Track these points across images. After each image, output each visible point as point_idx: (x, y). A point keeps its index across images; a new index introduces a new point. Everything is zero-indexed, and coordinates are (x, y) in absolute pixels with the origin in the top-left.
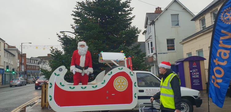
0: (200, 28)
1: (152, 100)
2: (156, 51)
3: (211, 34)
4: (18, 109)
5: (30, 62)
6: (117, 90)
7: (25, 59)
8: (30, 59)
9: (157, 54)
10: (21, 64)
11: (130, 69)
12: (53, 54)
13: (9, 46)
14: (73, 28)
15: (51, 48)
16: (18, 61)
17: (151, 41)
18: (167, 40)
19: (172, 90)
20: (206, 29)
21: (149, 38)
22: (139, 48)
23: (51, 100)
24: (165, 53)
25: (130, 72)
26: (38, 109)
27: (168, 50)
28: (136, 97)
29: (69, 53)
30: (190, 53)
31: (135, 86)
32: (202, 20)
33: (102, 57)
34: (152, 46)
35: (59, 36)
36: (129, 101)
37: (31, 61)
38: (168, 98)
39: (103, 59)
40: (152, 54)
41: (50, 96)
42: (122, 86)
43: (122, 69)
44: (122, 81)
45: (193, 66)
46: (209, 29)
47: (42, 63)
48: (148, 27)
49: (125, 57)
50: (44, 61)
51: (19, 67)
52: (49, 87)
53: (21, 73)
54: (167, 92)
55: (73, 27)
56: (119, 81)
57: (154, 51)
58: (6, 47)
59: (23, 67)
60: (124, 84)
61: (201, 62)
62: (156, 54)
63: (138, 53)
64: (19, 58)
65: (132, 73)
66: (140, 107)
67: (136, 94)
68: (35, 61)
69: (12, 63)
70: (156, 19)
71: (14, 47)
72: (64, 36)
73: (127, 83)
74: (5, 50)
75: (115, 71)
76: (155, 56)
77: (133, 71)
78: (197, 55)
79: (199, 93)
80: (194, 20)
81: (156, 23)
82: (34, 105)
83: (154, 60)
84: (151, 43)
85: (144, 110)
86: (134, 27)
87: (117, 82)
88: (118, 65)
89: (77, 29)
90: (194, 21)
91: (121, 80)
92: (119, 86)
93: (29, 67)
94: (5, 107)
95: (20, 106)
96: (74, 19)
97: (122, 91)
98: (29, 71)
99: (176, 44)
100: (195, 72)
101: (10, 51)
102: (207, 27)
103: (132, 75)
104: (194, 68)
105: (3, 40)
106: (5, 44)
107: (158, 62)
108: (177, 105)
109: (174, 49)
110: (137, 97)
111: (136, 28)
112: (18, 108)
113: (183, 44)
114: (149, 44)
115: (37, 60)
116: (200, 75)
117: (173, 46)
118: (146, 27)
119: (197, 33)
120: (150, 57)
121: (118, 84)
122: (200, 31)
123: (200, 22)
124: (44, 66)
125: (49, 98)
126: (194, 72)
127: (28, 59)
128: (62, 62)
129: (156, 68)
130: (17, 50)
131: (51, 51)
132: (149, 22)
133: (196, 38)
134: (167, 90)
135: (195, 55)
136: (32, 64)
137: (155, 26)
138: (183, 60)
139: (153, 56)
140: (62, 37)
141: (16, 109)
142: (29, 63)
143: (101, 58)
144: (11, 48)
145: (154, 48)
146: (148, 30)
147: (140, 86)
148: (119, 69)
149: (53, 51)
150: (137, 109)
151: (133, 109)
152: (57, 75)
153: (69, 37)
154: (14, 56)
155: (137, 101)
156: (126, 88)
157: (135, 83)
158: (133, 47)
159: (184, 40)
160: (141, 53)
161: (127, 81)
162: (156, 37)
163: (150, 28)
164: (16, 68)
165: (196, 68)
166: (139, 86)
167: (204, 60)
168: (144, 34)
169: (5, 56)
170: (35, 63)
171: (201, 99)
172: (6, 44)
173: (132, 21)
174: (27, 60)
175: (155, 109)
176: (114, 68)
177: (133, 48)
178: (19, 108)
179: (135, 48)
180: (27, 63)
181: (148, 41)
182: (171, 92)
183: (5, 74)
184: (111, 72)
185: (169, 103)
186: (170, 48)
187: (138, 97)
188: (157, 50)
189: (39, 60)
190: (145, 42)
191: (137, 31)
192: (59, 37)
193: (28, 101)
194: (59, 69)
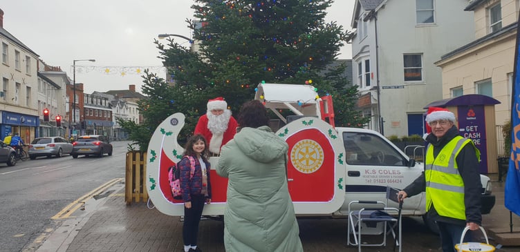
0: (487, 27)
1: (404, 196)
2: (378, 81)
3: (513, 43)
4: (77, 204)
5: (92, 102)
6: (298, 169)
7: (82, 95)
8: (92, 96)
9: (381, 88)
10: (73, 106)
11: (329, 123)
12: (149, 85)
13: (47, 68)
14: (191, 27)
15: (145, 71)
16: (68, 100)
17: (367, 59)
18: (404, 56)
19: (458, 176)
20: (504, 31)
21: (361, 52)
22: (342, 75)
23: (153, 188)
24: (398, 87)
25: (330, 131)
26: (119, 206)
27: (406, 79)
28: (341, 187)
29: (184, 84)
30: (460, 89)
31: (341, 162)
32: (492, 10)
33: (263, 94)
34: (367, 69)
35: (160, 45)
36: (326, 195)
37: (95, 100)
38: (449, 194)
39: (266, 98)
40: (369, 88)
41: (152, 180)
42: (311, 162)
43: (311, 122)
44: (310, 150)
45: (468, 119)
46: (510, 31)
47: (117, 106)
48: (361, 24)
49: (317, 95)
50: (122, 100)
51: (69, 113)
52: (148, 160)
53: (75, 126)
54: (447, 180)
55: (192, 25)
56: (304, 150)
57: (373, 83)
58: (42, 69)
59: (77, 112)
60: (314, 156)
61: (487, 110)
62: (377, 88)
63: (339, 86)
64: (68, 94)
65: (334, 133)
66: (351, 210)
67: (341, 180)
68: (103, 101)
69: (55, 104)
70: (381, 6)
71: (58, 69)
72: (172, 45)
73: (321, 156)
74: (39, 74)
75: (294, 127)
76: (374, 94)
77: (336, 128)
78: (477, 93)
79: (489, 181)
80: (473, 10)
81: (379, 17)
82: (110, 196)
83: (373, 102)
84: (367, 62)
85: (362, 216)
86: (333, 25)
87: (300, 152)
88: (300, 114)
89: (201, 30)
90: (473, 12)
91: (307, 148)
92: (304, 162)
93: (90, 114)
94: (50, 198)
95: (81, 199)
96: (194, 7)
97: (310, 172)
98: (89, 122)
99: (426, 66)
100: (472, 133)
101: (50, 78)
102: (503, 26)
103: (334, 137)
104: (470, 123)
105: (33, 53)
106: (40, 63)
107: (381, 107)
108: (472, 213)
109: (419, 78)
110: (344, 188)
111: (338, 26)
112: (77, 201)
113: (442, 66)
114: (360, 64)
115: (106, 99)
116: (483, 139)
117: (419, 71)
118: (355, 26)
119: (479, 40)
120: (363, 96)
121: (301, 156)
122: (485, 35)
123: (487, 12)
124: (121, 112)
125: (148, 184)
126: (469, 133)
127: (87, 95)
128: (170, 103)
129: (376, 121)
130: (65, 76)
131: (144, 79)
132: (364, 13)
133: (476, 53)
134: (447, 176)
135: (472, 92)
136: (95, 106)
137: (377, 21)
138: (444, 104)
139: (370, 94)
140: (167, 47)
141: (72, 204)
142: (90, 105)
143: (261, 97)
144: (51, 70)
145: (372, 74)
146: (361, 32)
147: (351, 161)
148: (304, 122)
149: (150, 78)
150: (344, 213)
151: (333, 213)
152: (168, 134)
153: (183, 48)
154: (58, 88)
155: (346, 198)
156: (320, 166)
157: (341, 155)
158: (327, 72)
159: (444, 58)
160: (347, 87)
161: (321, 150)
162: (379, 48)
163: (365, 27)
164: (64, 115)
165: (474, 123)
166: (349, 163)
167: (496, 105)
168: (350, 41)
169: (39, 87)
170: (103, 104)
171: (492, 194)
172: (41, 61)
173: (327, 10)
174: (85, 98)
175: (386, 214)
176: (291, 120)
177: (327, 75)
178: (79, 202)
179: (332, 74)
180: (86, 105)
181: (360, 58)
182: (457, 181)
183: (41, 127)
184: (286, 131)
185: (451, 206)
186: (409, 75)
187: (347, 186)
188: (380, 80)
189: (111, 98)
190: (351, 61)
191: (341, 35)
192: (161, 47)
193: (95, 187)
194: (171, 121)
